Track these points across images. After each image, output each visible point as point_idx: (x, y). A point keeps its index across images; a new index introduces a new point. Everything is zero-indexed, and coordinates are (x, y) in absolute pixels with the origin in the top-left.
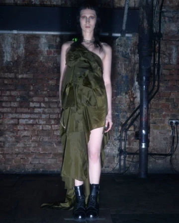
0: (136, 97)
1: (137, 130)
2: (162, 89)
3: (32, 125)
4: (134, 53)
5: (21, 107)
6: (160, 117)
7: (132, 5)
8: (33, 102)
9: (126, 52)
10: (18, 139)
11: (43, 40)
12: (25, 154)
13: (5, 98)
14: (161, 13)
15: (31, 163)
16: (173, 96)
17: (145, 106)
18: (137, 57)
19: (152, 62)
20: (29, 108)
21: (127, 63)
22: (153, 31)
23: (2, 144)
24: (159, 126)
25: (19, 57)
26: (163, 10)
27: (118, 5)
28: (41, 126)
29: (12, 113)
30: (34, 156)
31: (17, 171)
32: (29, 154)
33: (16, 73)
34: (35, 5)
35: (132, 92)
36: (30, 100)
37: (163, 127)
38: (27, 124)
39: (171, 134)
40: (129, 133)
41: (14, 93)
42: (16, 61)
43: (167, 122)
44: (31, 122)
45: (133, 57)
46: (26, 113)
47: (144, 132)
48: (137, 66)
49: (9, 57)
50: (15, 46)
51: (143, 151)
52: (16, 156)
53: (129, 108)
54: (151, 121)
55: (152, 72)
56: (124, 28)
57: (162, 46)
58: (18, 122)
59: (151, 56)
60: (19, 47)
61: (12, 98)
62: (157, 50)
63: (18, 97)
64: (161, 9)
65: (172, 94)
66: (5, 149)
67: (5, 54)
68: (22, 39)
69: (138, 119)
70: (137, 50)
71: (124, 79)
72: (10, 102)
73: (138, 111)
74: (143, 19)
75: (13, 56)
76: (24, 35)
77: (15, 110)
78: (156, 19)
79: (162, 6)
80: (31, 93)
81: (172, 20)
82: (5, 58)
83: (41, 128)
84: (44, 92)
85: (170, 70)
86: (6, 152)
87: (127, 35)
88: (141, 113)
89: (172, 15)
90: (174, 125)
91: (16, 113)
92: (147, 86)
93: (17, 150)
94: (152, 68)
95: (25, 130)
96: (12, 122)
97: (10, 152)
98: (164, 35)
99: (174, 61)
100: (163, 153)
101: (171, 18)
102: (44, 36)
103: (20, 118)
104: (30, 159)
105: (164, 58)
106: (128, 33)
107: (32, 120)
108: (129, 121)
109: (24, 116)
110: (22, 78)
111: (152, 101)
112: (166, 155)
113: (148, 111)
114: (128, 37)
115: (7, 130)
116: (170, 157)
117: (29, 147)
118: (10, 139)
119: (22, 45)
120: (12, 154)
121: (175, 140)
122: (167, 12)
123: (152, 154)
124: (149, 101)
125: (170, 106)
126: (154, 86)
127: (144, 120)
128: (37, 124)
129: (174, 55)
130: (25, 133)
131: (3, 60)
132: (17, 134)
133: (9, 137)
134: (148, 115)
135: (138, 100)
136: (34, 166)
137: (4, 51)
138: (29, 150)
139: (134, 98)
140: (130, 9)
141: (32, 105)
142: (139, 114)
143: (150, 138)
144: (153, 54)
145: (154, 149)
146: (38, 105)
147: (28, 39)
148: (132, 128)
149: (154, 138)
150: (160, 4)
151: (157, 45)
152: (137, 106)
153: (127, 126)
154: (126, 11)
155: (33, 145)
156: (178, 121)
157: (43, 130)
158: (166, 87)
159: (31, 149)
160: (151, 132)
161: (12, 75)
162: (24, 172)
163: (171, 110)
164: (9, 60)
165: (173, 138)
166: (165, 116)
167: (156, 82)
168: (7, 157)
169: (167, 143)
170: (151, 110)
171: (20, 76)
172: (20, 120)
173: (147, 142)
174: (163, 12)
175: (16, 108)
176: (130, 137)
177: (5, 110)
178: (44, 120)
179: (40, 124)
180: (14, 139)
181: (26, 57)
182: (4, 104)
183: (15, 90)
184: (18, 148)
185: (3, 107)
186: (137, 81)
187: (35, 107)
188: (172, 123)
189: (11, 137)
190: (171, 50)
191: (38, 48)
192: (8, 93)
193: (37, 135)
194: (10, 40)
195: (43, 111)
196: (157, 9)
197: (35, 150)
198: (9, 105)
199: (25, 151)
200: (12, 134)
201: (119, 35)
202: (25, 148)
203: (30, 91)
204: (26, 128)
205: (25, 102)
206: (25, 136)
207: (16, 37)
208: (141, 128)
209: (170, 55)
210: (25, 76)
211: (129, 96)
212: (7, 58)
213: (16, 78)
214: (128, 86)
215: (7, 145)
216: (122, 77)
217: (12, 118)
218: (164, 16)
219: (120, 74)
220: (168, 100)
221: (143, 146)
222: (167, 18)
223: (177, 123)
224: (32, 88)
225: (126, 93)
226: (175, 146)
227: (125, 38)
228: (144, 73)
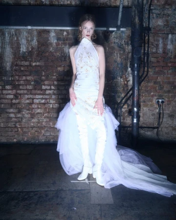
0: (129, 81)
1: (130, 108)
2: (151, 73)
3: (44, 104)
4: (127, 44)
5: (35, 89)
6: (149, 96)
7: (126, 4)
8: (44, 85)
9: (121, 43)
10: (33, 116)
11: (53, 34)
12: (38, 127)
13: (22, 82)
14: (150, 10)
15: (43, 135)
16: (159, 79)
17: (136, 88)
18: (130, 47)
19: (142, 51)
20: (42, 90)
21: (122, 52)
22: (143, 25)
23: (20, 119)
24: (148, 104)
25: (33, 48)
26: (152, 8)
27: (115, 5)
28: (51, 105)
29: (28, 95)
30: (46, 129)
31: (33, 141)
32: (42, 128)
33: (31, 61)
34: (45, 5)
35: (126, 76)
36: (42, 83)
37: (152, 106)
38: (40, 103)
39: (158, 111)
40: (123, 110)
41: (29, 78)
42: (30, 51)
43: (154, 101)
44: (43, 101)
45: (127, 48)
46: (39, 94)
47: (135, 109)
48: (130, 55)
49: (25, 48)
50: (29, 39)
51: (135, 125)
52: (31, 129)
53: (124, 89)
54: (142, 100)
55: (142, 59)
56: (119, 23)
57: (150, 38)
58: (33, 102)
59: (141, 46)
60: (33, 40)
61: (28, 82)
62: (146, 41)
63: (32, 81)
64: (150, 7)
65: (158, 78)
66: (23, 123)
67: (21, 46)
68: (35, 33)
69: (131, 99)
70: (130, 42)
71: (119, 66)
72: (26, 85)
73: (131, 92)
74: (135, 16)
75: (28, 48)
76: (36, 30)
77: (30, 92)
78: (146, 16)
79: (150, 5)
80: (43, 78)
81: (159, 16)
82: (22, 49)
83: (51, 107)
84: (54, 77)
85: (157, 58)
86: (23, 126)
87: (122, 29)
88: (133, 94)
89: (159, 13)
90: (160, 103)
91: (31, 94)
92: (138, 72)
93: (32, 124)
94: (142, 56)
95: (38, 108)
96: (28, 101)
97: (27, 125)
98: (152, 29)
99: (161, 50)
100: (151, 126)
101: (159, 14)
102: (53, 31)
103: (35, 99)
104: (43, 131)
105: (152, 48)
106: (122, 28)
107: (44, 100)
108: (124, 101)
109: (37, 97)
110: (36, 66)
111: (142, 83)
112: (154, 128)
113: (139, 92)
114: (122, 31)
115: (24, 108)
116: (156, 129)
117: (42, 122)
118: (26, 116)
119: (35, 38)
120: (28, 128)
121: (161, 116)
122: (155, 9)
123: (142, 127)
124: (139, 84)
125: (157, 88)
126: (144, 71)
127: (135, 100)
128: (48, 103)
129: (161, 45)
130: (39, 111)
131: (20, 51)
132: (32, 111)
133: (26, 114)
134: (139, 95)
135: (131, 83)
136: (46, 137)
137: (21, 43)
138: (42, 124)
139: (128, 81)
140: (124, 7)
141: (44, 87)
142: (132, 94)
143: (141, 114)
144: (143, 45)
145: (144, 123)
146: (49, 88)
147: (40, 33)
148: (126, 106)
149: (144, 115)
150: (149, 3)
151: (147, 38)
152: (130, 88)
153: (122, 105)
154: (121, 10)
155: (45, 120)
156: (163, 100)
157: (53, 108)
158: (154, 72)
159: (43, 123)
160: (141, 109)
161: (27, 63)
162: (38, 142)
163: (158, 91)
164: (24, 51)
165: (160, 114)
166: (153, 96)
167: (146, 68)
168: (25, 130)
169: (154, 118)
170: (142, 91)
171: (34, 64)
172: (34, 100)
173: (138, 118)
174: (152, 10)
175: (31, 90)
176: (124, 113)
177: (22, 92)
178: (54, 100)
179: (51, 103)
180: (29, 116)
181: (38, 48)
182: (21, 87)
183: (30, 75)
184: (34, 123)
185: (21, 90)
186: (130, 67)
187: (46, 89)
188: (158, 101)
189: (27, 114)
190: (158, 41)
191: (49, 40)
192: (24, 78)
193: (49, 112)
194: (25, 34)
195: (53, 92)
196: (146, 7)
197: (46, 124)
198: (25, 88)
199: (39, 125)
200: (28, 111)
201: (115, 29)
202: (38, 122)
203: (42, 76)
204: (39, 107)
205: (38, 85)
206: (38, 113)
207: (30, 32)
208: (133, 106)
209: (157, 45)
210: (38, 64)
211: (123, 79)
212: (23, 49)
213: (31, 65)
214: (123, 72)
215: (24, 121)
216: (118, 64)
217: (28, 99)
218: (153, 13)
219: (116, 62)
220: (155, 83)
221: (135, 121)
222: (155, 15)
223: (162, 102)
224: (43, 74)
225: (121, 77)
226: (161, 121)
227: (120, 32)
228: (136, 61)
